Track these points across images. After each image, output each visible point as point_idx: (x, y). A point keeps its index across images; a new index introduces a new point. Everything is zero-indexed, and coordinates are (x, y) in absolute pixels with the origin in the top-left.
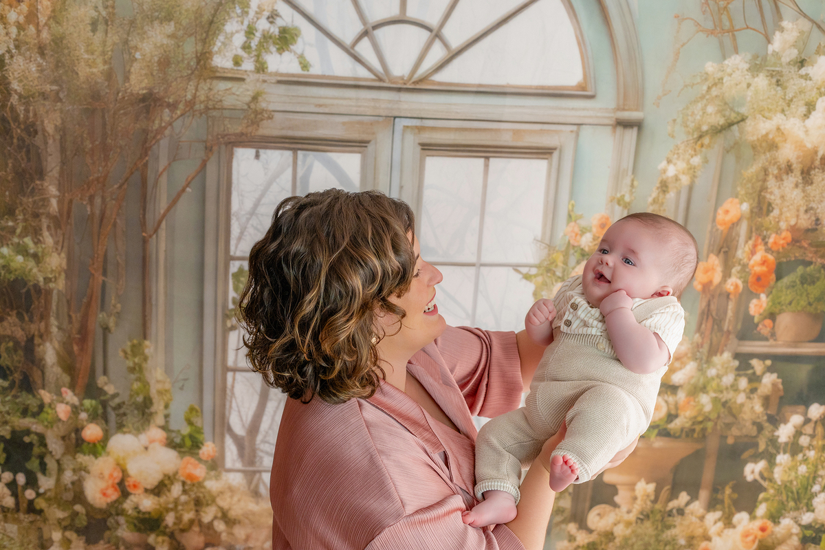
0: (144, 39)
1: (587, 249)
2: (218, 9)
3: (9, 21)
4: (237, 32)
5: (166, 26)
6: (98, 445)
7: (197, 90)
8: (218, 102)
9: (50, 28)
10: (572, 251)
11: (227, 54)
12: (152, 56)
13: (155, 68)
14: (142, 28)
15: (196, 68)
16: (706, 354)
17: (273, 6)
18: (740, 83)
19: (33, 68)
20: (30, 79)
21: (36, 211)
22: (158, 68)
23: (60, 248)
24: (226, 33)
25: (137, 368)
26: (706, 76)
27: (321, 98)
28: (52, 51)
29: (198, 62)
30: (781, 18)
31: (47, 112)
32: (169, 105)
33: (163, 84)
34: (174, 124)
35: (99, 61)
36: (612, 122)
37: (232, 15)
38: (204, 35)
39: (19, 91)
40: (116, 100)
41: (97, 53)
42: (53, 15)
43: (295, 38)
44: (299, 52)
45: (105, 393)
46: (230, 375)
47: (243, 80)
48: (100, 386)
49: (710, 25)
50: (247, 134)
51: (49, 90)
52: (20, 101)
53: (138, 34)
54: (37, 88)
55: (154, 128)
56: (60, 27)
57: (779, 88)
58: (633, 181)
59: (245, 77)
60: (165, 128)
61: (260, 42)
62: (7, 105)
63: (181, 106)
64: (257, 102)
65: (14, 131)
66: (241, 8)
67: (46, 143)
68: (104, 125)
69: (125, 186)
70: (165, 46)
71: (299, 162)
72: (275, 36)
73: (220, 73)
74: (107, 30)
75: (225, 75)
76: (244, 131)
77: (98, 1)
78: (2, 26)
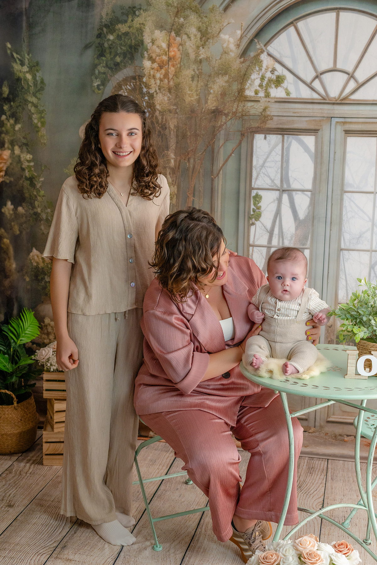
0: (215, 83)
2: (248, 68)
3: (157, 77)
4: (257, 79)
5: (224, 77)
7: (238, 107)
8: (247, 112)
9: (174, 80)
11: (252, 89)
12: (218, 91)
13: (219, 97)
14: (214, 78)
15: (238, 96)
17: (273, 66)
19: (166, 98)
20: (164, 104)
21: (165, 165)
22: (221, 97)
23: (174, 183)
24: (252, 79)
27: (296, 109)
28: (174, 90)
29: (238, 94)
32: (225, 114)
33: (223, 104)
34: (227, 123)
35: (195, 94)
37: (255, 71)
38: (242, 81)
39: (159, 109)
40: (202, 112)
41: (193, 91)
42: (175, 74)
43: (284, 80)
44: (285, 87)
46: (251, 248)
47: (259, 101)
50: (261, 127)
51: (172, 108)
52: (160, 114)
53: (212, 81)
54: (167, 108)
55: (218, 125)
56: (178, 80)
59: (260, 100)
60: (223, 125)
61: (267, 83)
62: (154, 116)
63: (230, 114)
64: (266, 112)
65: (157, 128)
66: (258, 67)
67: (170, 133)
68: (196, 125)
69: (204, 153)
70: (224, 86)
71: (285, 141)
72: (274, 80)
73: (249, 98)
74: (198, 80)
75: (251, 99)
76: (259, 126)
77: (194, 67)
78: (153, 80)
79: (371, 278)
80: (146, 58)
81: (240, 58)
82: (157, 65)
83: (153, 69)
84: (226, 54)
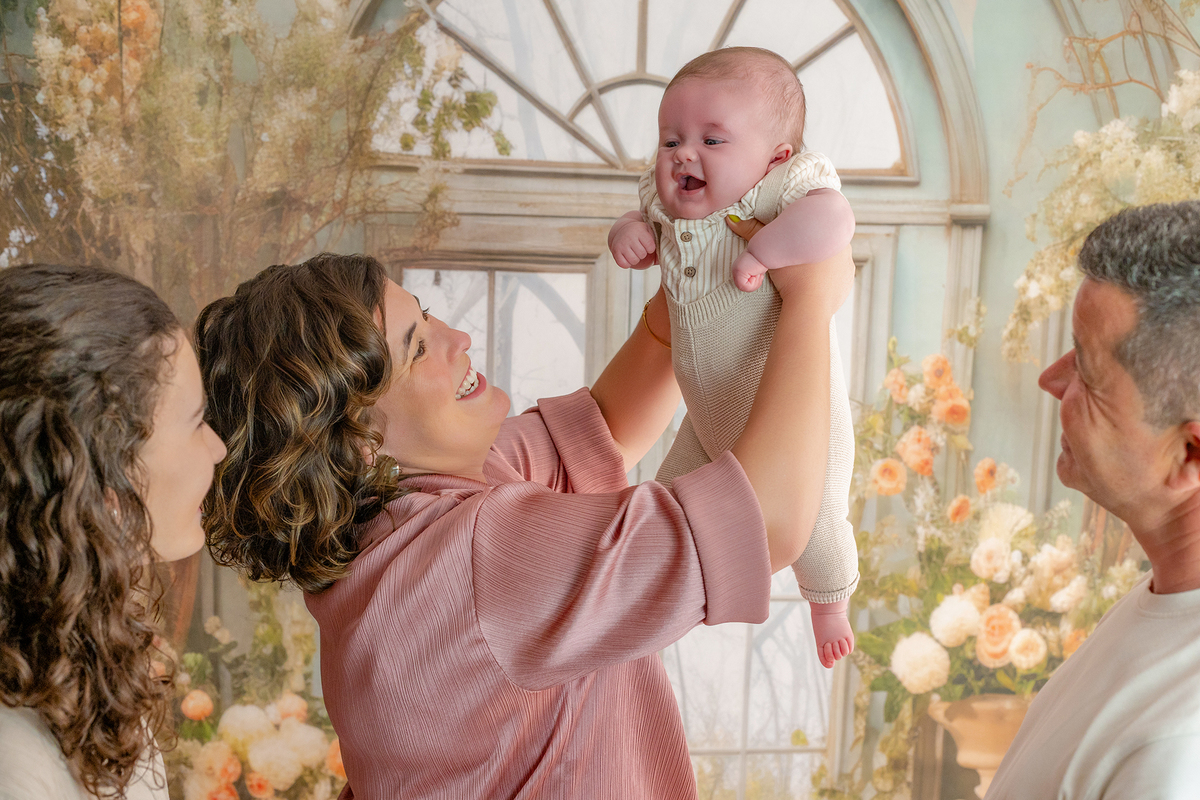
0: (274, 113)
1: (917, 408)
2: (379, 68)
3: (82, 91)
4: (406, 100)
5: (304, 95)
6: (205, 724)
7: (349, 186)
8: (380, 202)
9: (139, 100)
10: (895, 412)
11: (392, 133)
12: (285, 138)
13: (290, 155)
14: (272, 96)
15: (348, 153)
16: (1100, 563)
17: (457, 63)
18: (1125, 160)
19: (115, 158)
20: (110, 175)
22: (294, 155)
24: (390, 102)
25: (264, 603)
26: (1076, 152)
27: (526, 193)
28: (142, 133)
29: (352, 144)
30: (1177, 66)
31: (134, 222)
32: (310, 209)
33: (301, 177)
34: (317, 236)
35: (210, 145)
36: (945, 220)
37: (399, 76)
38: (360, 106)
39: (94, 192)
40: (234, 203)
41: (206, 135)
42: (144, 81)
43: (489, 107)
44: (495, 127)
45: (217, 643)
47: (415, 169)
48: (208, 631)
49: (1077, 78)
50: (422, 248)
51: (137, 190)
52: (96, 206)
53: (266, 106)
54: (120, 187)
55: (289, 242)
56: (153, 99)
57: (1181, 166)
58: (979, 305)
59: (418, 165)
60: (305, 242)
61: (439, 115)
62: (77, 213)
63: (327, 209)
64: (436, 201)
65: (87, 251)
66: (411, 67)
67: (133, 267)
68: (216, 240)
70: (303, 123)
71: (498, 288)
72: (461, 105)
73: (383, 160)
74: (221, 101)
75: (391, 163)
76: (418, 244)
77: (208, 60)
78: (71, 99)
79: (753, 675)
80: (44, 29)
81: (354, 36)
82: (83, 53)
83: (68, 64)
84: (308, 24)
